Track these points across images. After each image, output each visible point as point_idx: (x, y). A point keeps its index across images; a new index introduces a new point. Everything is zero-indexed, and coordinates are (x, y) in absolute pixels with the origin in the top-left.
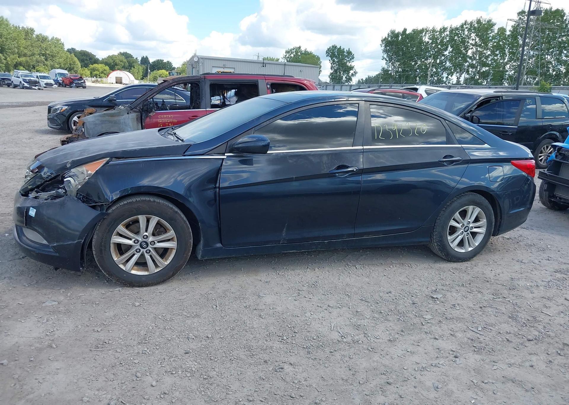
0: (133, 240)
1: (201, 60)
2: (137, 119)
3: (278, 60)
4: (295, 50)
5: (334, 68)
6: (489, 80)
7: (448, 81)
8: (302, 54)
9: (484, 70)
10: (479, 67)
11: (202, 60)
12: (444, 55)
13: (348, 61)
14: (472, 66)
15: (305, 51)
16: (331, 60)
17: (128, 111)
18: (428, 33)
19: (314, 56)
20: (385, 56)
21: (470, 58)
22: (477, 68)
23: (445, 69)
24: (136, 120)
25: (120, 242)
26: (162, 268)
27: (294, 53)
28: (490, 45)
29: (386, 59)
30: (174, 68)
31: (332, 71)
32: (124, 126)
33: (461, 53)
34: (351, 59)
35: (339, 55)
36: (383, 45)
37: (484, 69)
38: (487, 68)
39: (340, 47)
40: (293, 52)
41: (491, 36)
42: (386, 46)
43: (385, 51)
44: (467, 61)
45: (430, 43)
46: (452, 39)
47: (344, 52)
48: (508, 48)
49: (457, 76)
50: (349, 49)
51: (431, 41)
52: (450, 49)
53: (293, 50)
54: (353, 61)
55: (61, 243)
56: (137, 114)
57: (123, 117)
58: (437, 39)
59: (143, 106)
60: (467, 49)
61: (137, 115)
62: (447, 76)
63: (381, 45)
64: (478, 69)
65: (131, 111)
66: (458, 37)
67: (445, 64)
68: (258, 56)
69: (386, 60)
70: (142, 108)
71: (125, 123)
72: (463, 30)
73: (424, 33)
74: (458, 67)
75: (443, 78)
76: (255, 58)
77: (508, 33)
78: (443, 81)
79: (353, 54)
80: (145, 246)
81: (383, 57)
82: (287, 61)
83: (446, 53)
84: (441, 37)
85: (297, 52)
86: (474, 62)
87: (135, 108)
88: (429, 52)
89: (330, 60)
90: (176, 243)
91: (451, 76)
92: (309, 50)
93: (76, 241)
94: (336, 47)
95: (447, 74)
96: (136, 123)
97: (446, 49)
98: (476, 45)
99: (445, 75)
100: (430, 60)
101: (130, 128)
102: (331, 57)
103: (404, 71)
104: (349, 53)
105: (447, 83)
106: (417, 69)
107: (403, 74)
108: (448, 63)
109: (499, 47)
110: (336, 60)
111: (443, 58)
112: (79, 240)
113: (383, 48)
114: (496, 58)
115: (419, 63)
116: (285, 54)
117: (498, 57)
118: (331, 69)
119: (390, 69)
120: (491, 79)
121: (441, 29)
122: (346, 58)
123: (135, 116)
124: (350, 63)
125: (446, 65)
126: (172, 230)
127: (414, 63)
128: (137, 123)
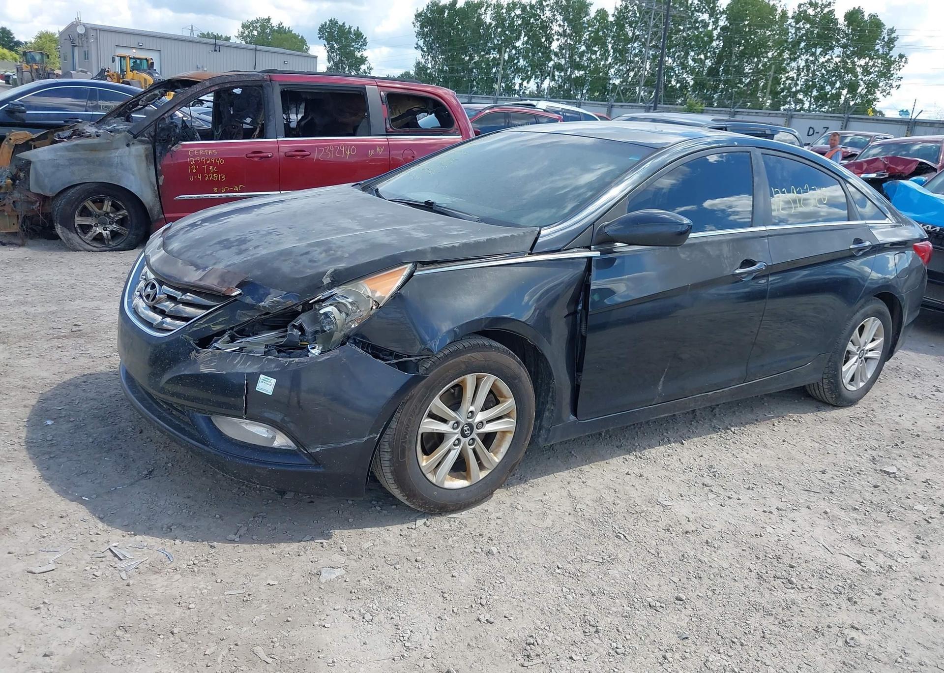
0: (452, 423)
1: (92, 33)
2: (147, 156)
3: (228, 39)
4: (259, 24)
5: (333, 60)
6: (584, 91)
7: (522, 91)
8: (273, 31)
9: (578, 75)
10: (570, 69)
11: (95, 32)
12: (515, 48)
13: (357, 48)
14: (558, 67)
15: (279, 27)
16: (327, 46)
17: (129, 141)
18: (490, 9)
19: (295, 36)
20: (421, 43)
21: (556, 54)
22: (566, 71)
23: (518, 70)
24: (144, 158)
25: (433, 429)
26: (490, 471)
27: (259, 29)
28: (586, 36)
29: (421, 48)
30: (18, 43)
31: (330, 65)
32: (120, 171)
33: (541, 45)
34: (361, 45)
35: (340, 37)
36: (418, 24)
37: (578, 73)
38: (582, 72)
39: (344, 23)
40: (257, 27)
41: (586, 21)
42: (422, 27)
43: (421, 34)
44: (551, 60)
45: (493, 25)
46: (526, 23)
47: (350, 32)
48: (612, 41)
49: (537, 83)
50: (358, 28)
51: (494, 23)
52: (524, 38)
53: (257, 23)
54: (365, 50)
55: (333, 445)
56: (145, 146)
57: (117, 153)
58: (504, 20)
59: (155, 130)
60: (549, 39)
61: (147, 149)
62: (520, 81)
63: (414, 23)
64: (568, 74)
65: (135, 141)
66: (536, 20)
67: (518, 62)
68: (192, 31)
69: (422, 50)
70: (153, 134)
71: (122, 164)
72: (543, 10)
73: (483, 9)
74: (538, 69)
75: (515, 84)
76: (186, 34)
77: (611, 19)
78: (515, 90)
79: (364, 37)
80: (468, 432)
81: (417, 44)
82: (246, 43)
83: (519, 44)
84: (509, 17)
85: (263, 27)
86: (563, 62)
87: (141, 134)
88: (492, 40)
89: (325, 46)
90: (514, 421)
91: (528, 82)
92: (286, 25)
93: (365, 439)
94: (337, 23)
95: (521, 79)
96: (144, 164)
97: (518, 38)
98: (564, 34)
99: (518, 81)
100: (494, 55)
101: (133, 175)
102: (326, 39)
103: (452, 70)
104: (359, 35)
105: (521, 93)
106: (473, 68)
107: (450, 75)
108: (521, 61)
109: (598, 40)
110: (335, 45)
111: (514, 52)
112: (371, 436)
113: (417, 29)
114: (594, 57)
115: (477, 58)
116: (241, 30)
117: (598, 56)
118: (329, 61)
119: (430, 66)
120: (587, 90)
121: (508, 5)
122: (353, 44)
123: (143, 151)
124: (361, 53)
125: (519, 64)
126: (510, 398)
127: (468, 58)
128: (147, 165)
